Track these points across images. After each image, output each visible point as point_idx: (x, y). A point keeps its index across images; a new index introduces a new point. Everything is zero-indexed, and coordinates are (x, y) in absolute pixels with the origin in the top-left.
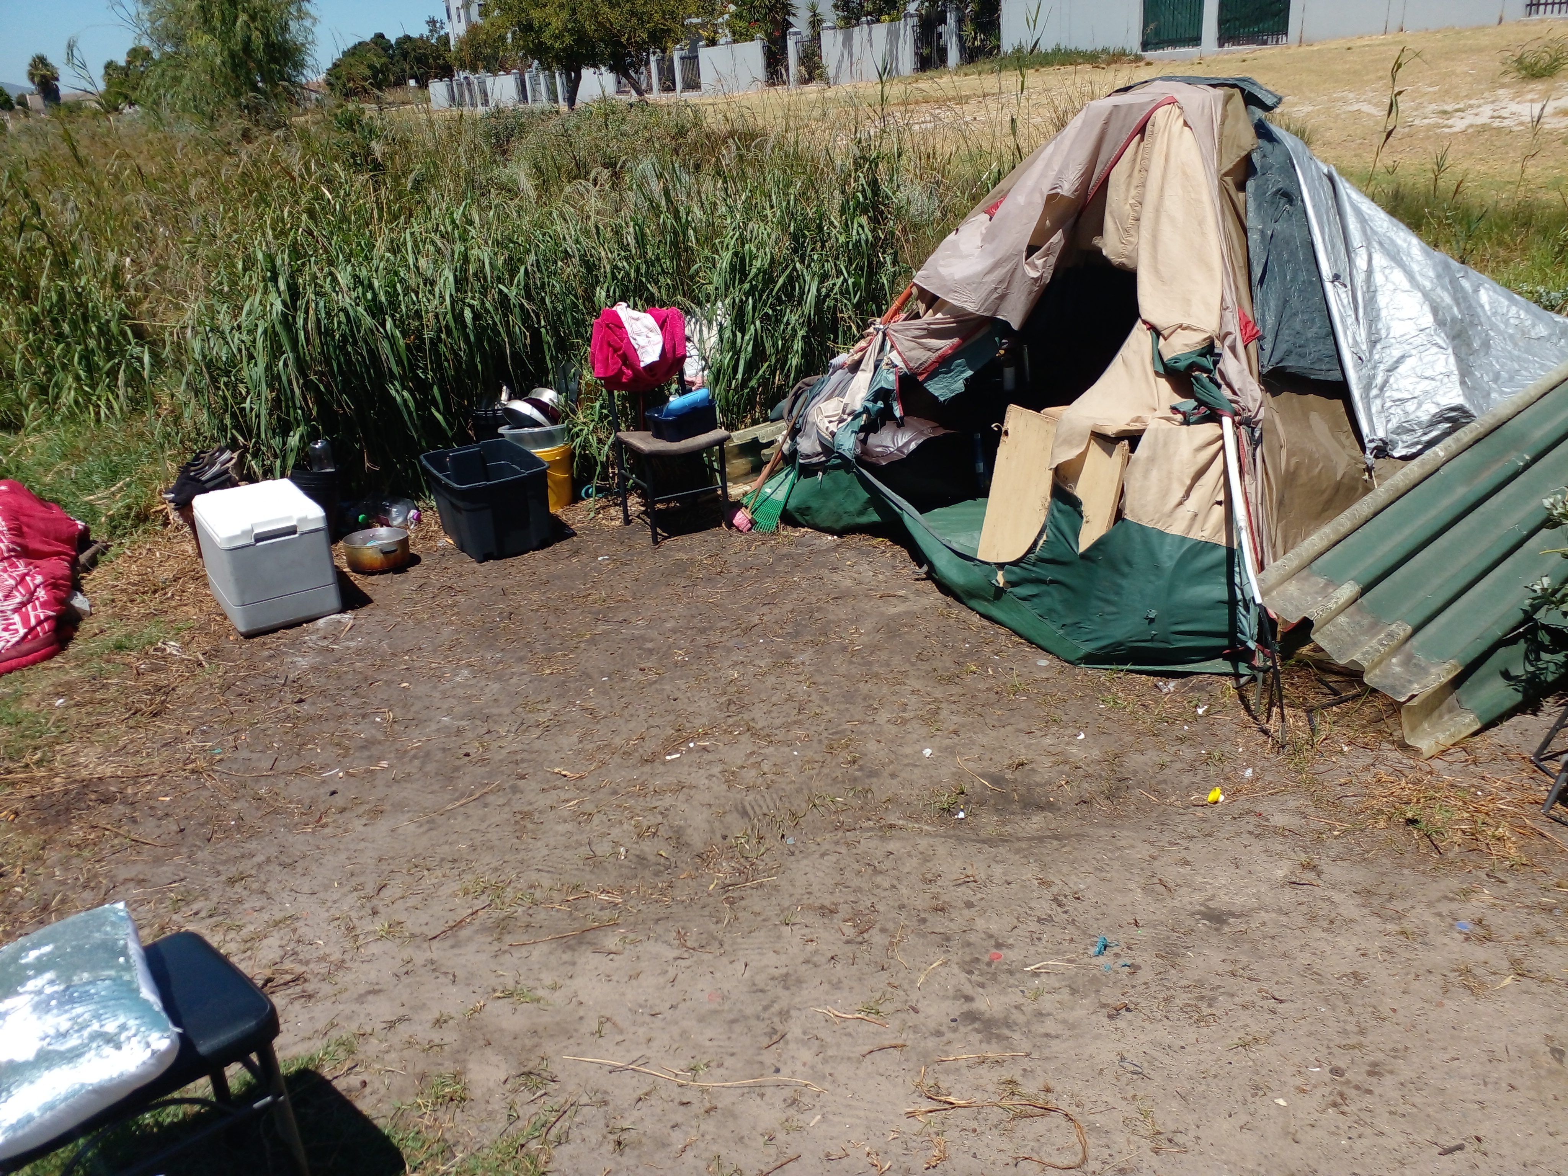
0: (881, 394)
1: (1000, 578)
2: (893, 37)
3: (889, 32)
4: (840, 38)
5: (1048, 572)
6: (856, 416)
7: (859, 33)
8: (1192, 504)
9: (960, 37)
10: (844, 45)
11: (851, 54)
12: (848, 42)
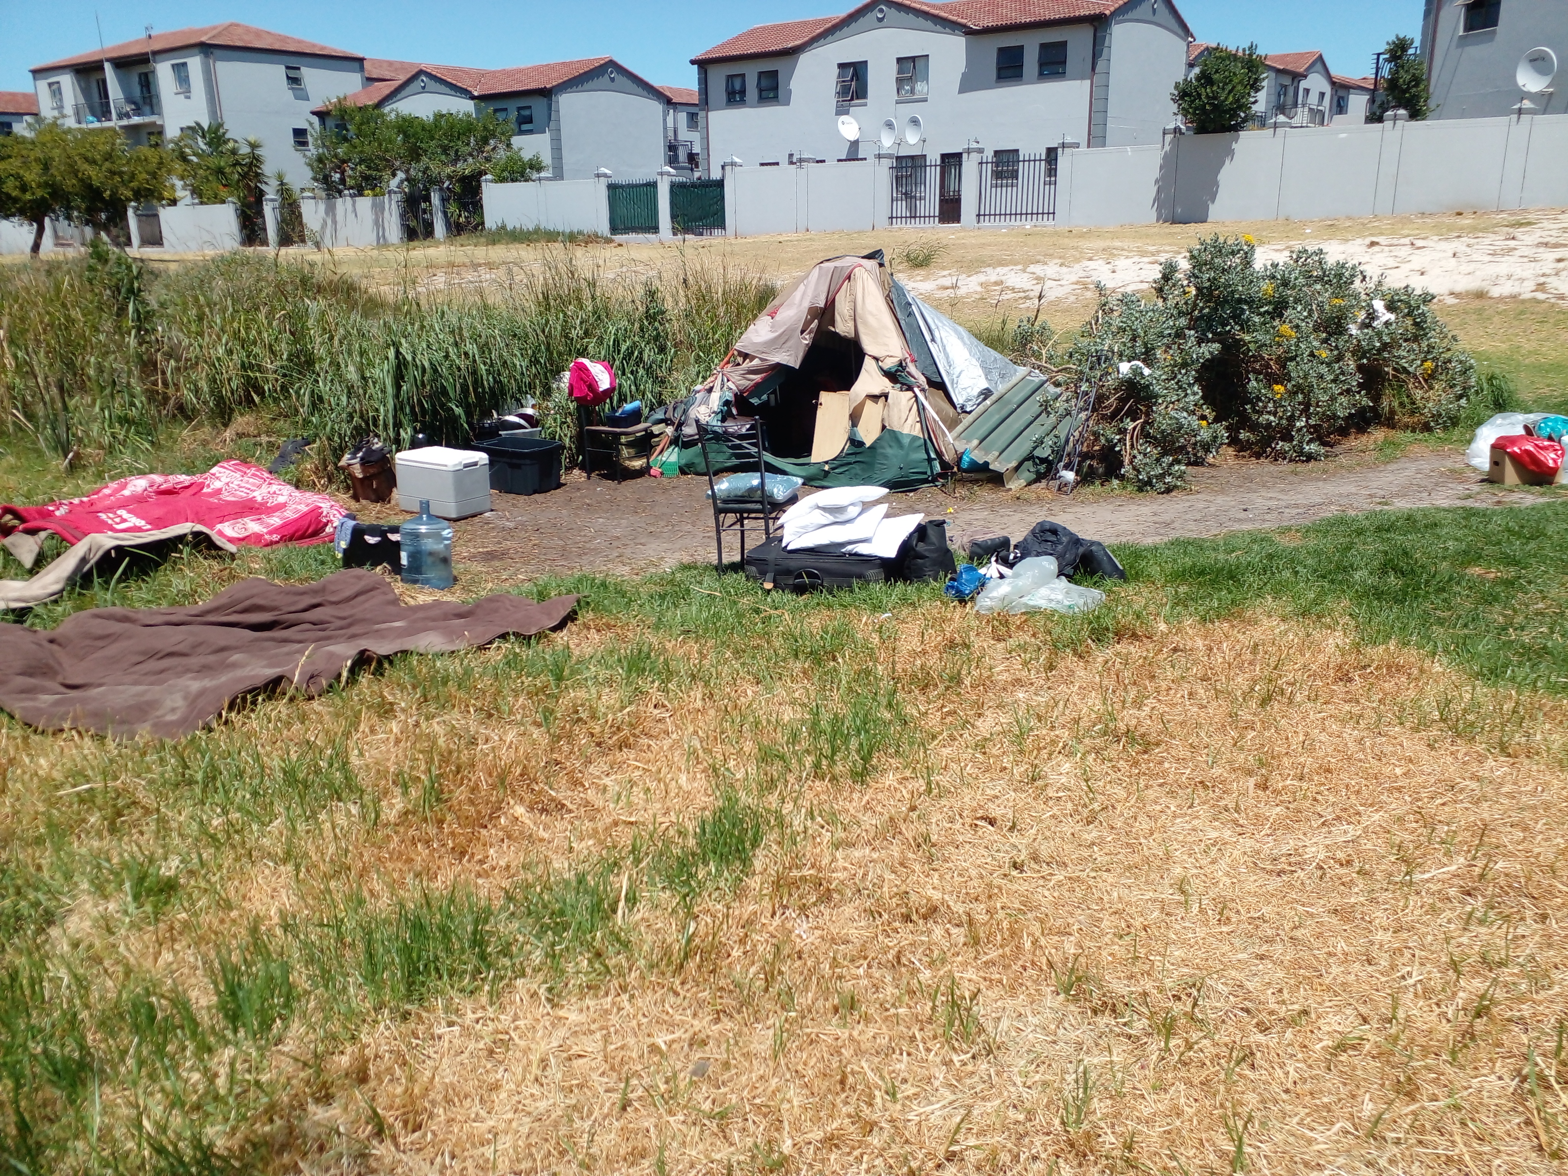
0: (727, 403)
1: (827, 468)
2: (378, 209)
3: (374, 205)
4: (322, 207)
5: (852, 459)
6: (716, 413)
7: (343, 204)
8: (909, 421)
9: (445, 213)
10: (327, 213)
11: (335, 222)
12: (331, 210)
